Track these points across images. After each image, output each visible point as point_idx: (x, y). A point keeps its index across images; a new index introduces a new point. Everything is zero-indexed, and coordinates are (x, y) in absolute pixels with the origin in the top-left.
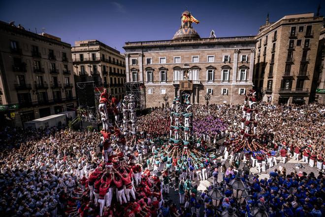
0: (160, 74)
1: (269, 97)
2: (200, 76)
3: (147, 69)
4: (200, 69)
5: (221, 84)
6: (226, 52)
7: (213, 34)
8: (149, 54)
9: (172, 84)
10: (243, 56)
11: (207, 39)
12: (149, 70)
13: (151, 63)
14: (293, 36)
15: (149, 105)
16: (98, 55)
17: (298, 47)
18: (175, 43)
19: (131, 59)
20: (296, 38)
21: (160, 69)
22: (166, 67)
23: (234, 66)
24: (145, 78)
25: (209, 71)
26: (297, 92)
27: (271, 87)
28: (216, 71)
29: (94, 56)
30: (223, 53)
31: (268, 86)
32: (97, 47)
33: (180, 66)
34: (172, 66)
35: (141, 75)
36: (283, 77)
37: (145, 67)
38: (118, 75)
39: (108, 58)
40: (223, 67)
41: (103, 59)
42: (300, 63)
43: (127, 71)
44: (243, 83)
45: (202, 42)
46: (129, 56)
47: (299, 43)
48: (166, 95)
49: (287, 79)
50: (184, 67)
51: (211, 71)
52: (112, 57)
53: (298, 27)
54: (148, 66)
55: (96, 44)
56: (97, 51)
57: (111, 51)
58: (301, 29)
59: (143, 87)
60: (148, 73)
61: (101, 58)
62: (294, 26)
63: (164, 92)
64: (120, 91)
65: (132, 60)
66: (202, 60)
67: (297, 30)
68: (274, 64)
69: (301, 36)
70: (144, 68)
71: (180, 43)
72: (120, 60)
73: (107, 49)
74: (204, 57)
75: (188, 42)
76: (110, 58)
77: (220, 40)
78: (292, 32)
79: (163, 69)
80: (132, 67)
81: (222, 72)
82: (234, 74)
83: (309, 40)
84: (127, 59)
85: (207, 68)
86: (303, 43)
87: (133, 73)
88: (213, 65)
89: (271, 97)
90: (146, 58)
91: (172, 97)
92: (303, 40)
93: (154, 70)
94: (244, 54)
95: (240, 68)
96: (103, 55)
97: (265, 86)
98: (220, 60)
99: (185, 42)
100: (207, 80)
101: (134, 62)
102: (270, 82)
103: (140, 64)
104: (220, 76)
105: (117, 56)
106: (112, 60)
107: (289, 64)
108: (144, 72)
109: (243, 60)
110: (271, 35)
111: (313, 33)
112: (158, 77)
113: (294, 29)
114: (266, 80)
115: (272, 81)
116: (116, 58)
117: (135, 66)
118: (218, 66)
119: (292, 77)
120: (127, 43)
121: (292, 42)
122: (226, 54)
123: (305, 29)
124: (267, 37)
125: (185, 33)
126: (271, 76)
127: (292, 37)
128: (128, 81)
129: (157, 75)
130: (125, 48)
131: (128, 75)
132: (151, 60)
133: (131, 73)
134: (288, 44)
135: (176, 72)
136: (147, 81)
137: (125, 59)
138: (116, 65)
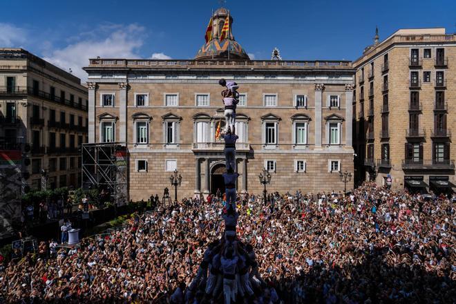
0: (164, 128)
1: (386, 178)
2: (250, 135)
3: (135, 117)
4: (250, 119)
5: (293, 151)
6: (299, 88)
9: (190, 150)
10: (332, 97)
11: (262, 61)
12: (141, 119)
13: (147, 104)
14: (414, 64)
15: (138, 194)
16: (22, 82)
17: (426, 84)
18: (197, 66)
19: (101, 94)
20: (420, 67)
21: (165, 117)
22: (178, 113)
23: (317, 115)
24: (132, 136)
25: (268, 125)
26: (434, 168)
27: (388, 158)
28: (281, 124)
29: (10, 81)
30: (293, 91)
31: (383, 157)
32: (23, 64)
33: (208, 113)
34: (191, 113)
35: (122, 129)
36: (407, 138)
37: (131, 113)
38: (71, 127)
39: (48, 90)
40: (295, 117)
41: (34, 90)
42: (433, 114)
43: (91, 119)
44: (333, 149)
45: (252, 67)
46: (97, 87)
47: (427, 74)
48: (176, 172)
49: (414, 141)
50: (217, 115)
51: (272, 125)
52: (59, 88)
53: (421, 49)
54: (139, 111)
55: (22, 57)
56: (22, 71)
57: (56, 76)
58: (428, 52)
59: (123, 155)
60: (139, 124)
61: (28, 87)
62: (415, 47)
63: (172, 166)
65: (105, 96)
66: (254, 102)
67: (421, 54)
68: (388, 113)
69: (428, 64)
70: (129, 116)
71: (209, 66)
72: (77, 95)
73: (45, 71)
74: (257, 96)
75: (225, 66)
76: (53, 89)
77: (285, 65)
78: (412, 58)
79: (169, 117)
80: (103, 111)
81: (294, 126)
82: (318, 132)
83: (442, 73)
84: (91, 93)
85: (264, 118)
86: (433, 76)
87: (105, 124)
88: (275, 112)
89: (389, 177)
90: (135, 94)
91: (188, 177)
92: (434, 72)
93: (151, 118)
94: (334, 94)
95: (328, 119)
96: (36, 83)
97: (377, 155)
98: (288, 102)
99: (218, 66)
100: (265, 142)
101: (107, 100)
102: (386, 148)
103: (122, 106)
104: (290, 136)
105: (70, 86)
106: (58, 94)
107: (414, 113)
108: (130, 122)
109: (333, 104)
110: (379, 61)
111: (447, 61)
112: (161, 133)
113: (415, 51)
114: (378, 144)
115: (388, 146)
116: (68, 92)
117: (108, 109)
118: (286, 114)
119: (423, 138)
120: (93, 61)
121: (415, 74)
122: (301, 92)
123: (434, 54)
124: (372, 64)
125: (219, 48)
126: (385, 138)
127: (415, 66)
128: (91, 140)
129: (157, 130)
130: (90, 71)
131: (91, 127)
132: (147, 99)
133: (100, 125)
134: (409, 78)
135: (200, 125)
136: (135, 141)
137: (87, 93)
138: (66, 105)
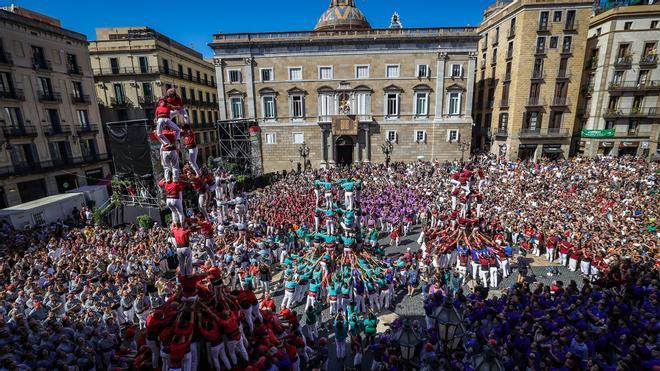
0: (290, 102)
1: (501, 147)
2: (373, 107)
3: (262, 92)
4: (372, 91)
5: (413, 122)
6: (421, 58)
7: (395, 20)
8: (266, 61)
9: (316, 122)
10: (454, 66)
11: (385, 30)
12: (267, 93)
13: (272, 79)
14: (543, 29)
15: (270, 167)
17: (553, 51)
18: (319, 37)
19: (228, 70)
20: (549, 33)
21: (291, 92)
22: (303, 87)
23: (438, 85)
24: (260, 111)
25: (390, 96)
26: (549, 136)
27: (506, 127)
28: (403, 96)
29: (143, 62)
30: (416, 61)
31: (500, 126)
32: (151, 43)
33: (332, 86)
34: (315, 86)
35: (250, 104)
36: (526, 107)
37: (258, 88)
38: (201, 104)
39: (177, 69)
40: (416, 89)
41: (165, 70)
42: (555, 81)
43: (221, 95)
44: (454, 119)
45: (375, 36)
46: (223, 64)
47: (554, 40)
48: (304, 145)
49: (532, 112)
50: (340, 87)
51: (394, 96)
52: (186, 65)
53: (552, 12)
54: (265, 86)
55: (148, 37)
56: (151, 51)
57: (183, 53)
58: (558, 15)
59: (255, 131)
60: (266, 99)
61: (159, 67)
62: (545, 9)
63: (299, 139)
64: (205, 138)
65: (231, 72)
66: (376, 73)
67: (551, 17)
68: (510, 82)
69: (557, 29)
70: (256, 91)
71: (331, 37)
72: (203, 71)
73: (172, 49)
74: (379, 67)
75: (347, 36)
76: (180, 67)
77: (409, 34)
78: (542, 21)
79: (296, 93)
80: (231, 87)
81: (415, 97)
82: (438, 102)
83: (570, 38)
84: (218, 70)
85: (386, 90)
86: (560, 43)
87: (234, 100)
88: (397, 83)
89: (505, 145)
90: (260, 69)
91: (316, 149)
92: (562, 37)
93: (277, 94)
94: (456, 63)
95: (449, 89)
96: (165, 62)
97: (495, 124)
98: (411, 73)
99: (340, 36)
100: (386, 113)
101: (234, 76)
102: (503, 117)
103: (248, 81)
104: (411, 107)
105: (196, 62)
106: (186, 72)
107: (536, 83)
108: (258, 97)
109: (455, 73)
110: (505, 26)
111: (578, 25)
112: (287, 107)
113: (545, 15)
114: (496, 113)
115: (507, 115)
116: (194, 68)
117: (236, 85)
118: (408, 85)
119: (542, 107)
120: (217, 36)
121: (541, 40)
122: (423, 62)
123: (564, 17)
124: (498, 29)
125: (339, 17)
126: (504, 107)
127: (543, 31)
128: (223, 117)
129: (284, 105)
130: (214, 47)
131: (221, 104)
132: (272, 74)
133: (229, 101)
134: (536, 44)
135: (323, 97)
136: (263, 116)
137: (214, 70)
138: (194, 82)
